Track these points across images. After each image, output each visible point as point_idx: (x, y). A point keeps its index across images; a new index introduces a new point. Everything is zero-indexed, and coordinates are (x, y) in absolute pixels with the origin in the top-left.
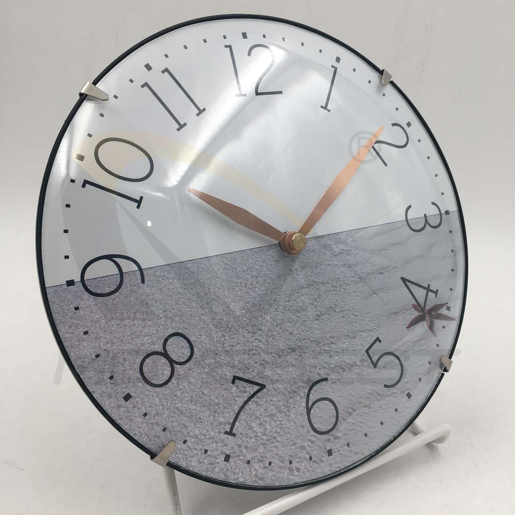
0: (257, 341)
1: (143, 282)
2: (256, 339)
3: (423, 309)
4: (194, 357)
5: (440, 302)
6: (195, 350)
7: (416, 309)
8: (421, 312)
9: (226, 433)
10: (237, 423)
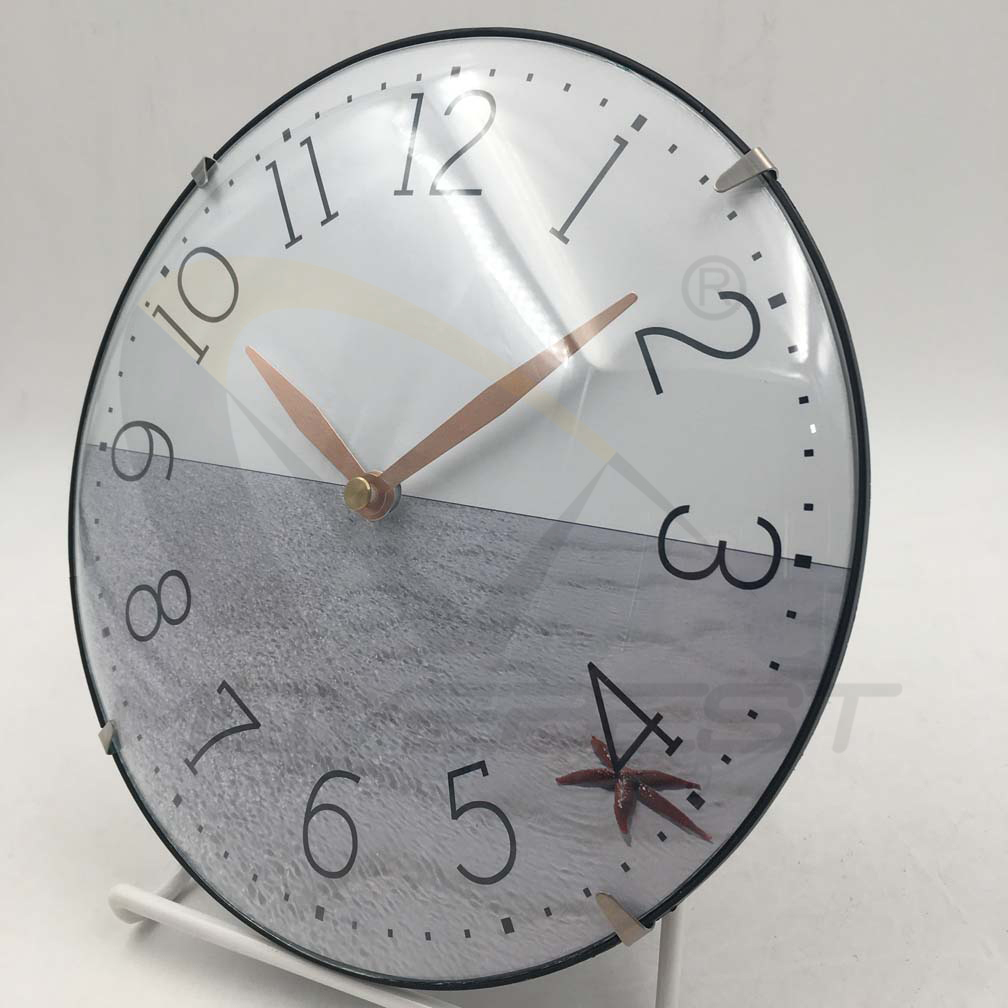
0: (274, 644)
1: (168, 477)
2: (274, 640)
3: (618, 764)
4: (187, 620)
5: (675, 772)
6: (191, 611)
7: (599, 753)
8: (608, 766)
9: (186, 761)
10: (204, 758)
